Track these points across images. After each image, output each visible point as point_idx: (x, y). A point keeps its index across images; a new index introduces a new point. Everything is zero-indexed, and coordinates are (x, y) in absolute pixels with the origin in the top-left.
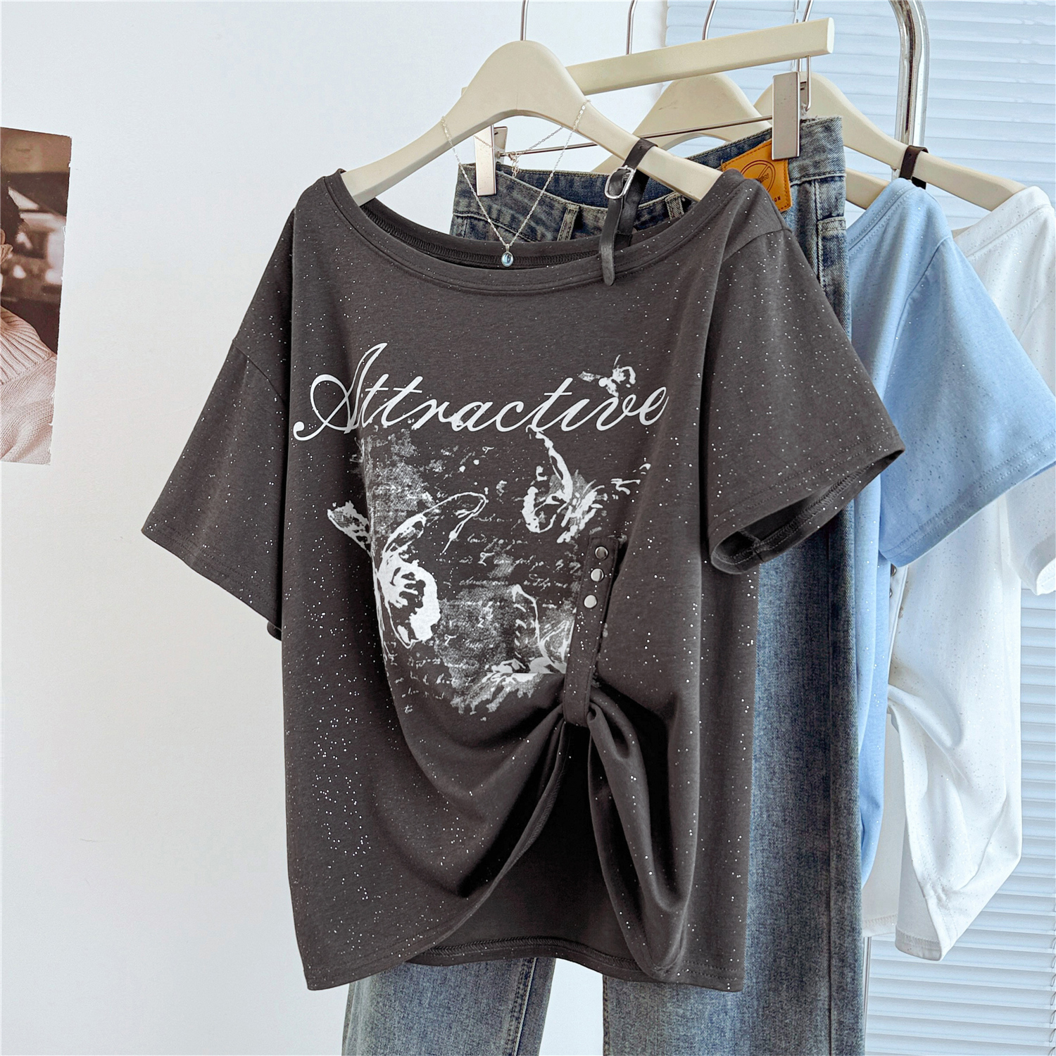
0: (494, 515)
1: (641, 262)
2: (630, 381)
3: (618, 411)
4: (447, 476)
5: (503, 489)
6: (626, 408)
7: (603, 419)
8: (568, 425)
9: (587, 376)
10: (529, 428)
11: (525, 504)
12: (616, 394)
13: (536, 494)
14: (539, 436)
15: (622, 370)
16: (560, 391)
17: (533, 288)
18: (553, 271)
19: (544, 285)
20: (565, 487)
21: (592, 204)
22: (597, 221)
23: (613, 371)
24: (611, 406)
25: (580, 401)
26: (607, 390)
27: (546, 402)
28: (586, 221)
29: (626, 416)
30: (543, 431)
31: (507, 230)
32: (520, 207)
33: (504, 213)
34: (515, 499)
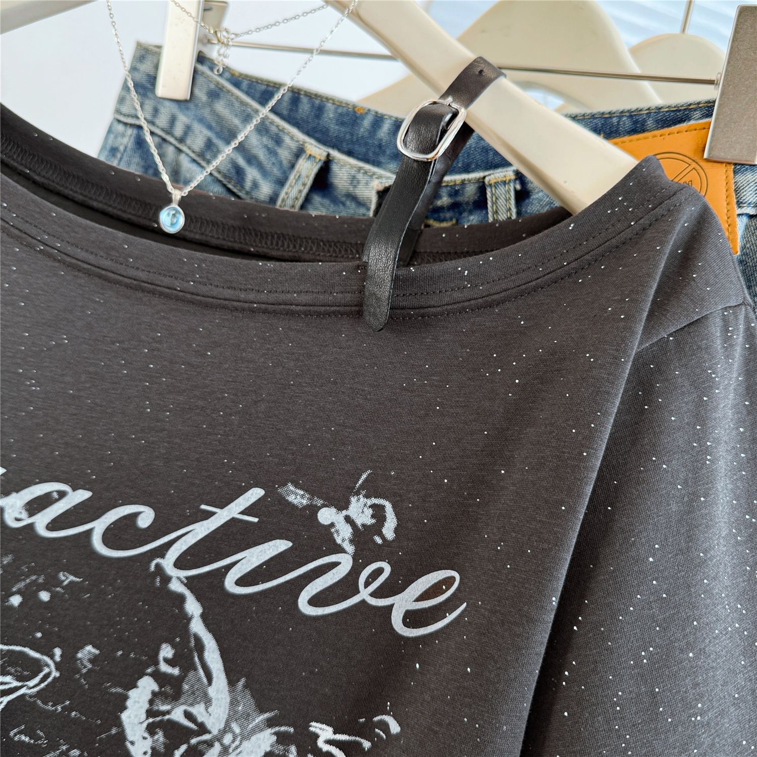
0: (68, 703)
1: (446, 300)
2: (384, 531)
3: (348, 586)
5: (90, 661)
6: (367, 584)
7: (314, 592)
8: (240, 582)
9: (296, 494)
10: (158, 566)
11: (129, 703)
12: (350, 549)
13: (154, 694)
14: (176, 586)
15: (370, 502)
16: (234, 510)
17: (215, 294)
18: (261, 272)
19: (237, 293)
20: (214, 702)
21: (350, 153)
22: (355, 186)
23: (352, 499)
24: (334, 571)
25: (274, 541)
26: (332, 534)
27: (201, 523)
28: (336, 181)
29: (363, 602)
30: (187, 578)
31: (194, 161)
32: (222, 127)
33: (195, 133)
34: (110, 687)
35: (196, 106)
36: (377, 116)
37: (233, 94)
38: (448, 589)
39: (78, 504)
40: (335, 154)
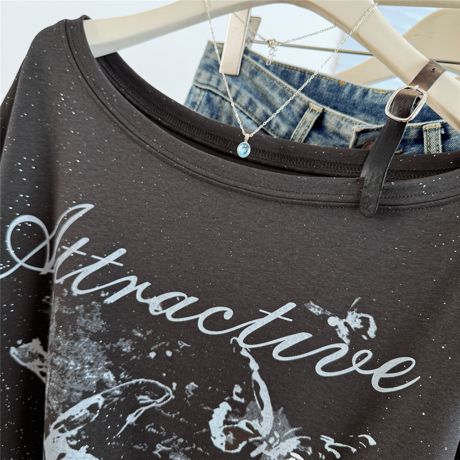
0: (178, 413)
2: (369, 333)
3: (346, 362)
4: (134, 357)
5: (193, 391)
6: (357, 362)
7: (325, 363)
8: (281, 354)
9: (315, 308)
10: (234, 341)
11: (214, 416)
12: (347, 341)
13: (228, 412)
14: (244, 353)
15: (360, 315)
16: (279, 313)
19: (285, 193)
20: (264, 419)
21: (335, 108)
22: (340, 127)
23: (349, 313)
24: (337, 352)
25: (301, 333)
26: (336, 332)
27: (259, 319)
28: (327, 124)
29: (355, 371)
30: (250, 349)
31: (241, 111)
32: (258, 92)
33: (242, 95)
34: (204, 406)
35: (242, 79)
36: (352, 87)
37: (265, 73)
38: (407, 367)
39: (191, 304)
40: (328, 109)
